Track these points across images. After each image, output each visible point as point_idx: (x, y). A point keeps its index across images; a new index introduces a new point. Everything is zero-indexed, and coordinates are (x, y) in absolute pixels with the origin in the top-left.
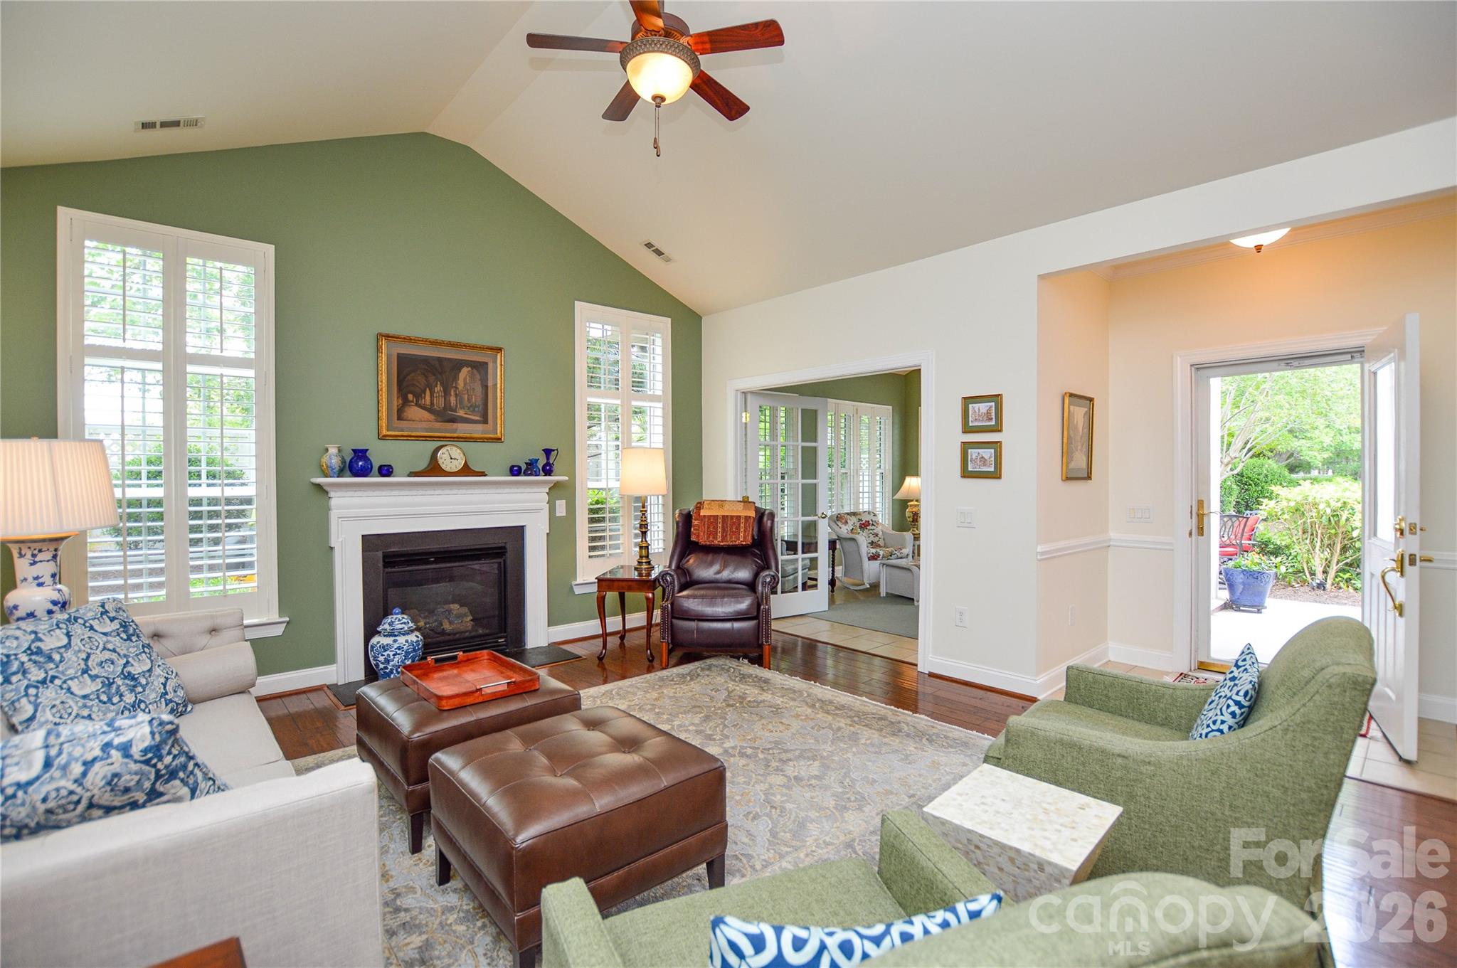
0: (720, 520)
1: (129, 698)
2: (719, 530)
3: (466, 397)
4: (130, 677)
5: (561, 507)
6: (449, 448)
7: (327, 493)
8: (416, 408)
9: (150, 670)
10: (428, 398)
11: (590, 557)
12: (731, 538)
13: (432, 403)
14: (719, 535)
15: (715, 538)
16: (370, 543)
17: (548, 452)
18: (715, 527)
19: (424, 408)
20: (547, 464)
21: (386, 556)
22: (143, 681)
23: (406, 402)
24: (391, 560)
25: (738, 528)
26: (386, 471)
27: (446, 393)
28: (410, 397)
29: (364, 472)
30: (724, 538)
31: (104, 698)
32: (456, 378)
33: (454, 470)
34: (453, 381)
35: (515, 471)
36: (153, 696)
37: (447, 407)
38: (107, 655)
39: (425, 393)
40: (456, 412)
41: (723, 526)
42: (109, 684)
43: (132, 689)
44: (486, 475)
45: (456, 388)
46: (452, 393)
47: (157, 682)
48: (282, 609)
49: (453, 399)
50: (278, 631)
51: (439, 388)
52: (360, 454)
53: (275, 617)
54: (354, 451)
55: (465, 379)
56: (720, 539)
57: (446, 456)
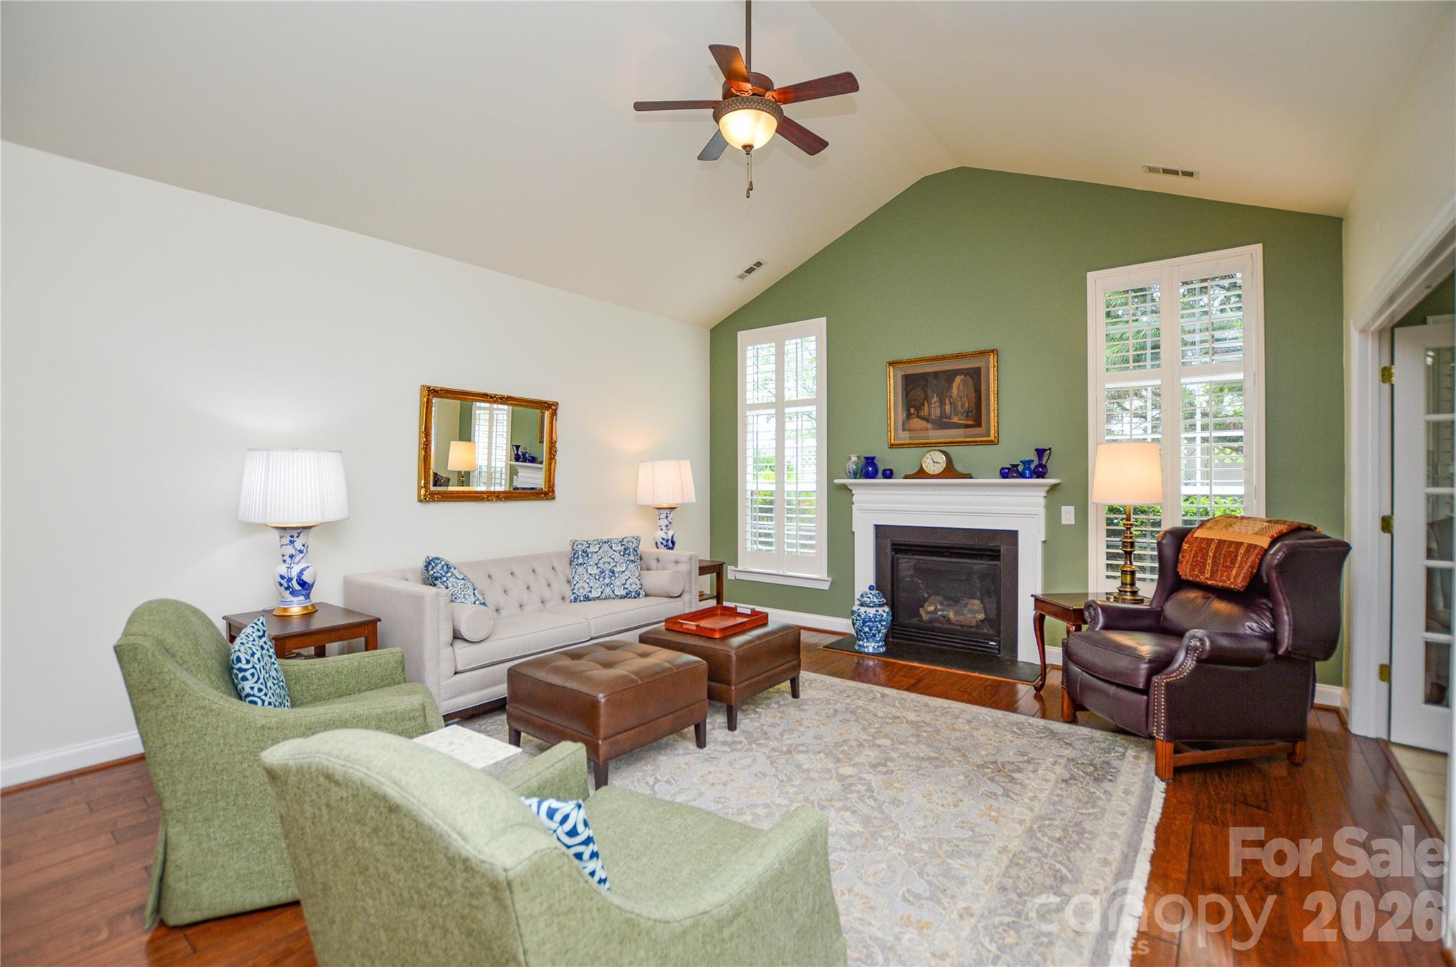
0: (1213, 547)
1: (607, 581)
2: (1209, 561)
3: (960, 403)
4: (613, 572)
5: (1068, 515)
6: (932, 453)
7: (851, 491)
8: (917, 419)
9: (623, 572)
10: (926, 409)
11: (1108, 577)
12: (1222, 575)
13: (930, 414)
14: (1209, 568)
15: (1202, 572)
16: (881, 532)
17: (1040, 453)
18: (1204, 557)
19: (923, 418)
20: (1040, 465)
21: (894, 545)
22: (617, 575)
23: (909, 416)
24: (899, 549)
25: (1233, 562)
26: (888, 474)
27: (942, 403)
28: (912, 410)
29: (873, 475)
30: (1213, 573)
31: (597, 577)
32: (950, 388)
33: (937, 472)
34: (948, 390)
35: (1005, 474)
36: (618, 583)
37: (943, 415)
38: (610, 560)
39: (923, 405)
40: (950, 419)
41: (1214, 557)
42: (602, 572)
43: (610, 577)
44: (971, 478)
45: (951, 397)
46: (947, 402)
47: (623, 577)
48: (830, 572)
49: (948, 408)
50: (826, 586)
51: (935, 399)
52: (870, 461)
53: (824, 576)
54: (865, 458)
55: (958, 388)
56: (1208, 575)
57: (929, 461)
